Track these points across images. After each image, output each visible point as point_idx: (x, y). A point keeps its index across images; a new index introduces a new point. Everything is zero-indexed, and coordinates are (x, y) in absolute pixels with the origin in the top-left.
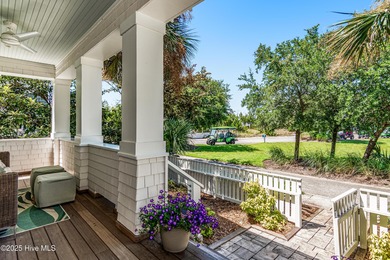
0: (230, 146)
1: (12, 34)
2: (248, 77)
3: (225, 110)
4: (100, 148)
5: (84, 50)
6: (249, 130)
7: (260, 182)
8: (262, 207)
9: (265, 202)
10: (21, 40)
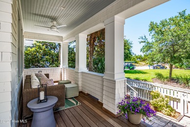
0: (132, 71)
1: (55, 26)
2: (144, 38)
3: (130, 53)
4: (87, 73)
5: (81, 31)
6: (140, 63)
7: (159, 91)
8: (162, 104)
9: (163, 101)
10: (57, 28)
